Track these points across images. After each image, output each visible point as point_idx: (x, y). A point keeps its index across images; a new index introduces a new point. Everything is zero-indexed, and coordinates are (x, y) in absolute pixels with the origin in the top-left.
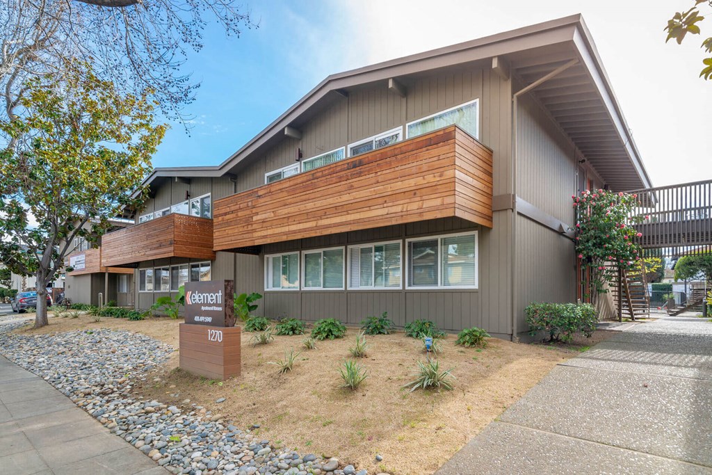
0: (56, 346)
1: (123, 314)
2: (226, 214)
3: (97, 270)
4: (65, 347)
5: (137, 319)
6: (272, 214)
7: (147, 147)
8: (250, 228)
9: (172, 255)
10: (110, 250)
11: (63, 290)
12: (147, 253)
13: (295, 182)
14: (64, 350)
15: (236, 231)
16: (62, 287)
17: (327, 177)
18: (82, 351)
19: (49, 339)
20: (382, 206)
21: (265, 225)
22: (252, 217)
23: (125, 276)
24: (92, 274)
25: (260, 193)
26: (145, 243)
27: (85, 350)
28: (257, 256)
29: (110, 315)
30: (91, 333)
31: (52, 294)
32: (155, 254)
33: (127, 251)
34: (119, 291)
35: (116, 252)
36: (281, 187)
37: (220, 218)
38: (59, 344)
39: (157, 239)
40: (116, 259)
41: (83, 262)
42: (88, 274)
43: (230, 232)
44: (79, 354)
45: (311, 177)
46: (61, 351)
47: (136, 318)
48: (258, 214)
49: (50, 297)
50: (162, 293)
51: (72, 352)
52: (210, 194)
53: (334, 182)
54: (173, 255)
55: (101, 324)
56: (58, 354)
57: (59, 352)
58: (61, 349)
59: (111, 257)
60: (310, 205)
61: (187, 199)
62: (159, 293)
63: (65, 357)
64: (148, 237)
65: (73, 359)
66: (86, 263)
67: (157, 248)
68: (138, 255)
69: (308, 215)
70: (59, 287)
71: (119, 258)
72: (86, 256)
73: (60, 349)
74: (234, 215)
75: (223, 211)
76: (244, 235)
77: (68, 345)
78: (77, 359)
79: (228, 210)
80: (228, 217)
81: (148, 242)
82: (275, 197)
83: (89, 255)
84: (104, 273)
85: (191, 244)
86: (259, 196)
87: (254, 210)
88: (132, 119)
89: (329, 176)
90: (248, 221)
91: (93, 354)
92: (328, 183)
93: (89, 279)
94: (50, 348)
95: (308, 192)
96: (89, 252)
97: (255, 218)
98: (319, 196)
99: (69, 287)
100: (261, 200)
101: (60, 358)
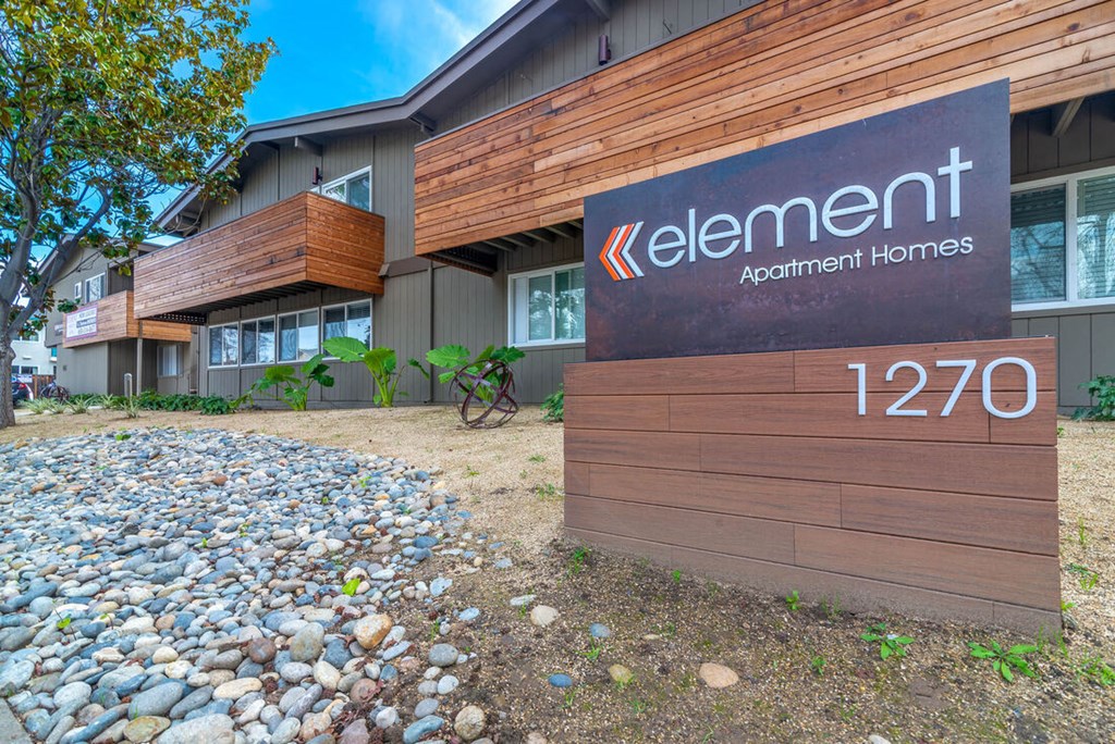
0: (29, 470)
1: (186, 404)
2: (450, 170)
3: (121, 333)
4: (56, 472)
5: (220, 411)
6: (599, 147)
7: (235, 77)
8: (524, 189)
9: (302, 277)
10: (153, 286)
11: (52, 378)
12: (238, 282)
13: (681, 51)
14: (53, 479)
15: (483, 202)
16: (52, 373)
17: (805, 14)
18: (110, 481)
19: (12, 454)
20: (1056, 44)
21: (573, 174)
22: (532, 164)
23: (174, 349)
24: (111, 343)
25: (556, 104)
26: (235, 261)
27: (119, 479)
28: (489, 279)
29: (155, 407)
30: (127, 437)
31: (32, 385)
32: (259, 281)
33: (191, 283)
34: (161, 373)
35: (165, 286)
36: (628, 75)
37: (435, 182)
38: (37, 465)
39: (265, 250)
40: (165, 300)
41: (92, 321)
42: (104, 342)
43: (464, 207)
44: (102, 490)
45: (741, 27)
46: (44, 484)
47: (219, 409)
48: (551, 154)
49: (29, 389)
50: (258, 367)
51: (75, 486)
52: (369, 168)
53: (834, 20)
54: (304, 279)
55: (141, 422)
56: (33, 493)
57: (37, 486)
58: (45, 476)
59: (154, 299)
60: (735, 102)
61: (316, 184)
62: (253, 368)
63: (56, 501)
64: (240, 250)
65: (80, 510)
66: (98, 323)
67: (264, 268)
68: (217, 286)
69: (727, 128)
70: (45, 373)
71: (173, 298)
72: (98, 310)
73: (41, 476)
74: (476, 168)
75: (444, 164)
76: (506, 210)
77: (64, 468)
78: (98, 508)
79: (457, 159)
80: (456, 175)
81: (242, 258)
82: (604, 103)
83: (105, 308)
84: (134, 340)
85: (340, 258)
86: (556, 112)
87: (538, 147)
88: (204, 15)
89: (814, 10)
90: (521, 173)
91: (149, 492)
92: (808, 30)
93: (104, 352)
94: (12, 475)
95: (726, 70)
96: (104, 302)
97: (540, 165)
98: (772, 69)
99: (65, 368)
100: (563, 119)
101: (39, 506)
